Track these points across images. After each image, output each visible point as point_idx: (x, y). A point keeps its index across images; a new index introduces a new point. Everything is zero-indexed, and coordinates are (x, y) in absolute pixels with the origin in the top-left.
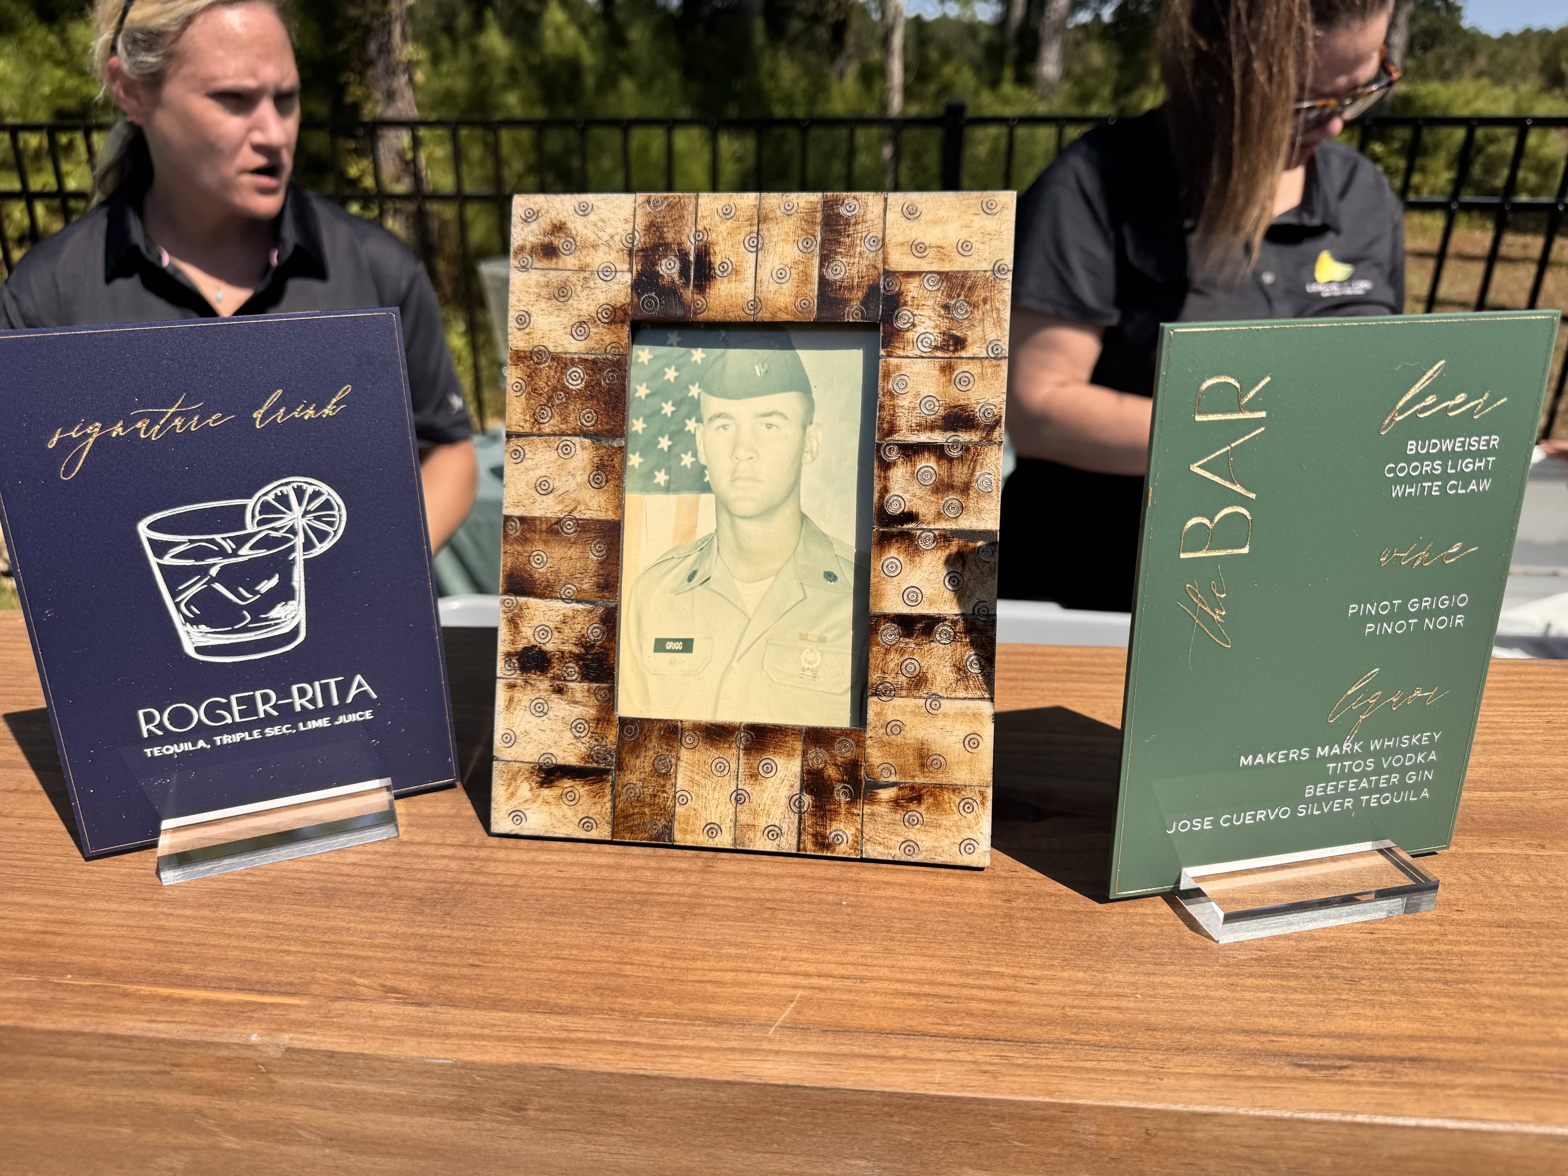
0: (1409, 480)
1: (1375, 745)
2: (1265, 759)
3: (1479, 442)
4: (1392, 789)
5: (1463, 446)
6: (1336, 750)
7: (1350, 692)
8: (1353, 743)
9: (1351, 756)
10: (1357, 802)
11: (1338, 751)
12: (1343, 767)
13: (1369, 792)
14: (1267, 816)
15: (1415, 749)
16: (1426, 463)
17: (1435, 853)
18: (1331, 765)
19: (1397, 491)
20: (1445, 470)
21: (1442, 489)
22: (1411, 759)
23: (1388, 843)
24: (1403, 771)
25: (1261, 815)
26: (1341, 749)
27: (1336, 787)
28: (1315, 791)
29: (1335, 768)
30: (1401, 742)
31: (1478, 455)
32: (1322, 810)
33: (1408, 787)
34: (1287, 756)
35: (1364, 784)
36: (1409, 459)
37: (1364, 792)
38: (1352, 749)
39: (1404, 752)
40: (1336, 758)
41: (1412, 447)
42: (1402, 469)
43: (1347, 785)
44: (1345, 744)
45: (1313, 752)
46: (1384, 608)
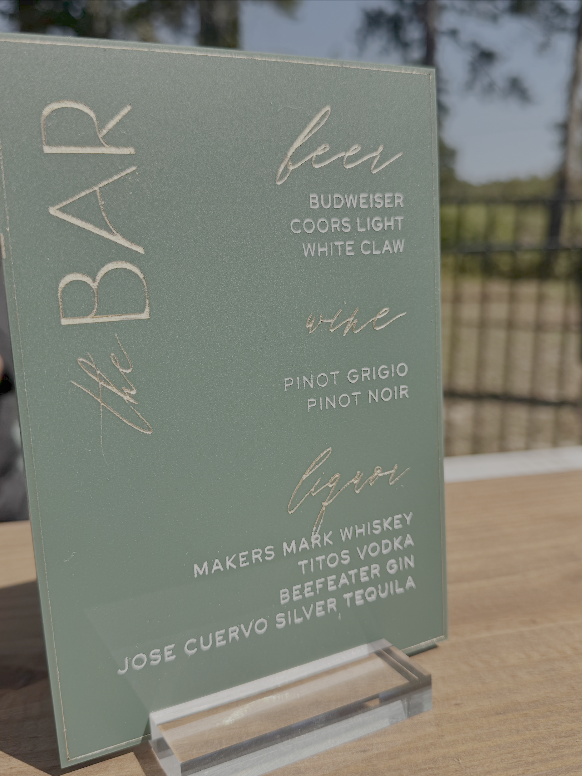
0: (318, 238)
1: (346, 534)
2: (224, 564)
3: (383, 198)
4: (374, 582)
5: (368, 202)
6: (304, 545)
7: (305, 477)
8: (321, 534)
9: (324, 549)
10: (341, 602)
11: (306, 546)
12: (316, 563)
13: (350, 588)
14: (241, 633)
15: (390, 534)
16: (333, 220)
17: (434, 647)
18: (303, 563)
19: (309, 250)
20: (354, 227)
21: (356, 248)
22: (387, 546)
23: (384, 643)
24: (382, 560)
25: (233, 633)
26: (310, 543)
27: (314, 588)
28: (291, 595)
29: (308, 566)
30: (372, 528)
31: (385, 213)
32: (305, 617)
33: (391, 578)
34: (249, 558)
35: (344, 580)
36: (315, 214)
37: (346, 589)
38: (322, 541)
39: (378, 539)
40: (305, 554)
41: (314, 201)
42: (309, 225)
43: (325, 584)
44: (313, 537)
45: (278, 550)
46: (323, 380)
